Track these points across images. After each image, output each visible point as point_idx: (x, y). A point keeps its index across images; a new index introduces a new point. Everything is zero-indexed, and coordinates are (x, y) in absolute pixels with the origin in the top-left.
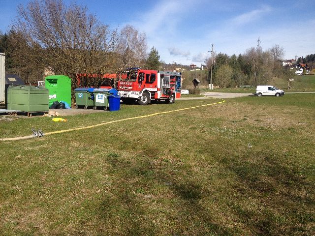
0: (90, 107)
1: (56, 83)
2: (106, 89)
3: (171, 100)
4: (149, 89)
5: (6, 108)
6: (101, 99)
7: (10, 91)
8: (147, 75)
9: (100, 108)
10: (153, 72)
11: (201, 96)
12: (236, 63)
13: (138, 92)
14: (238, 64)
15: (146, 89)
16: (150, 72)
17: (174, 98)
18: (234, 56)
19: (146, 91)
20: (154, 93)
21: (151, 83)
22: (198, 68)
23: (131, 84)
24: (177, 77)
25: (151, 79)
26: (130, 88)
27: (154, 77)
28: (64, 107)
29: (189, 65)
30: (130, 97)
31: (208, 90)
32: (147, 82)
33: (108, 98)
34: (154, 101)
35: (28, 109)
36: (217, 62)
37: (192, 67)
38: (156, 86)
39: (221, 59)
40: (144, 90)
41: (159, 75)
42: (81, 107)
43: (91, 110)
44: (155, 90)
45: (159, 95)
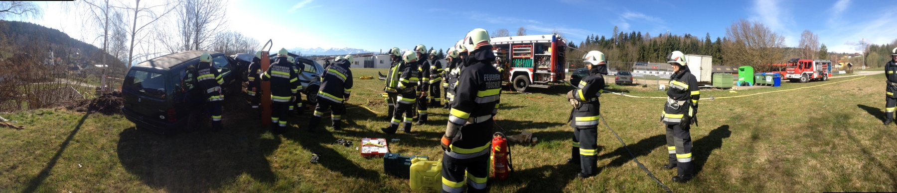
0: (764, 85)
1: (744, 71)
2: (772, 73)
3: (825, 79)
4: (807, 72)
5: (712, 85)
6: (769, 80)
7: (714, 75)
8: (806, 63)
9: (769, 85)
10: (810, 61)
11: (854, 74)
12: (885, 50)
13: (799, 75)
14: (886, 51)
15: (805, 72)
16: (807, 61)
17: (827, 77)
18: (883, 45)
19: (805, 73)
20: (811, 75)
21: (808, 68)
22: (860, 55)
23: (794, 69)
24: (828, 63)
25: (809, 65)
26: (793, 72)
27: (810, 64)
28: (748, 85)
29: (854, 53)
30: (793, 77)
31: (861, 70)
32: (805, 68)
33: (773, 78)
34: (813, 80)
35: (721, 86)
36: (871, 50)
37: (856, 54)
38: (812, 70)
39: (874, 48)
40: (803, 73)
41: (814, 63)
42: (759, 84)
43: (764, 87)
44: (812, 72)
45: (816, 76)
